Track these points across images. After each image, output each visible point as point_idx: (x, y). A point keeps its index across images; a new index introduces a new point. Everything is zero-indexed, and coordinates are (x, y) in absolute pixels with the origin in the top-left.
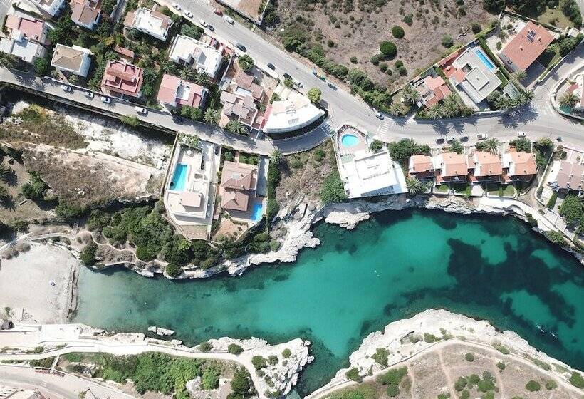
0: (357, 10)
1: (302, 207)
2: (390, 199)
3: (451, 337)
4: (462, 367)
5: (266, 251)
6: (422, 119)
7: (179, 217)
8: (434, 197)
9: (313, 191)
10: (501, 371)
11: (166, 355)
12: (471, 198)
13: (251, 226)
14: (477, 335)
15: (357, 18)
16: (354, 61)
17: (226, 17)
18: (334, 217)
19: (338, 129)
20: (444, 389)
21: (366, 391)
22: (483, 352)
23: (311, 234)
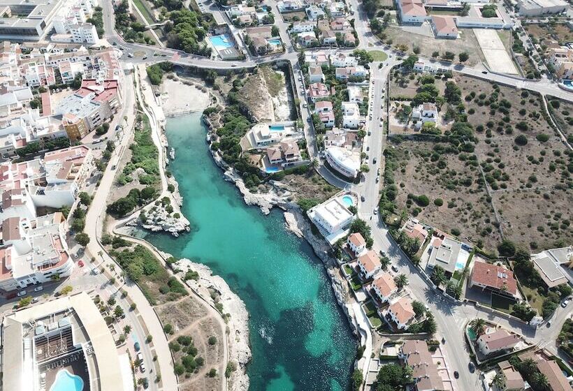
0: (435, 177)
1: (287, 193)
2: (321, 241)
3: (226, 322)
4: (202, 338)
5: (247, 186)
6: (391, 236)
7: (252, 135)
8: (338, 270)
9: (302, 195)
10: (207, 374)
11: (158, 156)
12: (353, 296)
13: (262, 169)
14: (235, 345)
15: (429, 178)
16: (402, 186)
17: (382, 123)
18: (289, 217)
19: (352, 191)
20: (176, 328)
21: (159, 273)
22: (221, 352)
23: (271, 206)
